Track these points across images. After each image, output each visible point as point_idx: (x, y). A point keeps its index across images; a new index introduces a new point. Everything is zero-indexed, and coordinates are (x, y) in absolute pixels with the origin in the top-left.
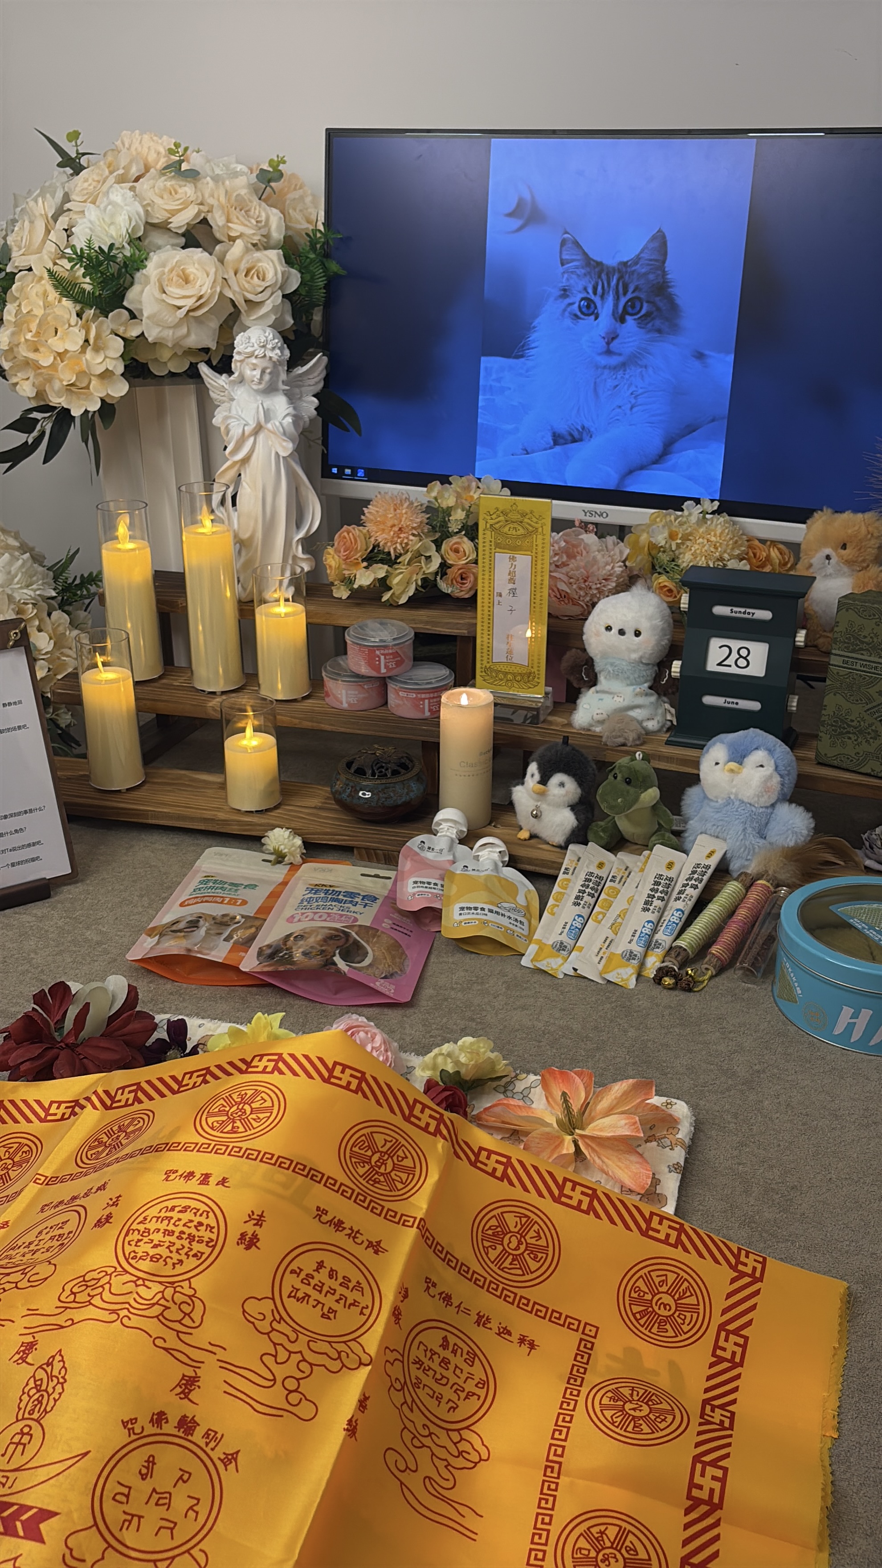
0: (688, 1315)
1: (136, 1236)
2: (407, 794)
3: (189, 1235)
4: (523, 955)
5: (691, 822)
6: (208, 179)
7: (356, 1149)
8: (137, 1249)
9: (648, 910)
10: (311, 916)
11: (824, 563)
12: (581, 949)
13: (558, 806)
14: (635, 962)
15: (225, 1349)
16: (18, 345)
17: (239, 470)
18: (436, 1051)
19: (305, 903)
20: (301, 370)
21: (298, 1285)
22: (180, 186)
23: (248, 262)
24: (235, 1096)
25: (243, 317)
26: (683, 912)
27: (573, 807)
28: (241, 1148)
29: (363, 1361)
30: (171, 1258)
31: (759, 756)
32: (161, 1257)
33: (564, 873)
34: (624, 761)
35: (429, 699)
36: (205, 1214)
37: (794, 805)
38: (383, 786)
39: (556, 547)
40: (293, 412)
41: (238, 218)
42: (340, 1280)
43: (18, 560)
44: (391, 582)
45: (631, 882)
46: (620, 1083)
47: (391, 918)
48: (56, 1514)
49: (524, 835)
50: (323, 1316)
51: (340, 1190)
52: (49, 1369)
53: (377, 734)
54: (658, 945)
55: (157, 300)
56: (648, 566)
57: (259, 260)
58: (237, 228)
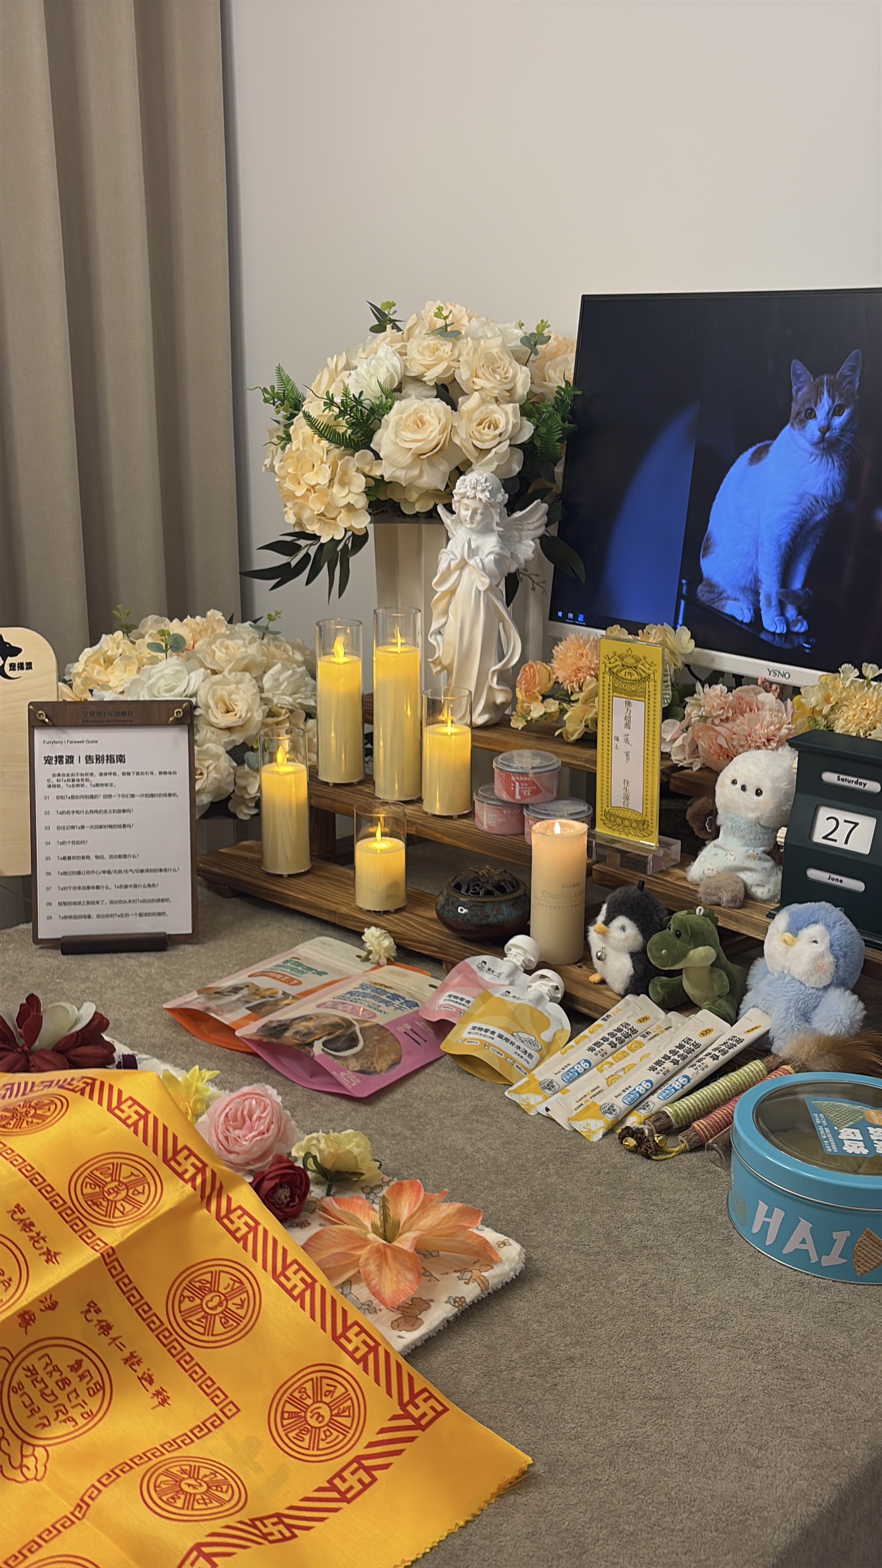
0: (334, 1434)
2: (495, 915)
4: (512, 1086)
6: (469, 339)
9: (655, 1069)
12: (567, 1093)
13: (620, 951)
14: (612, 1117)
17: (450, 601)
19: (347, 995)
20: (519, 514)
22: (442, 345)
23: (482, 413)
26: (689, 1081)
27: (633, 955)
31: (816, 930)
33: (603, 1019)
37: (848, 993)
38: (472, 903)
40: (500, 551)
41: (484, 374)
43: (289, 669)
44: (563, 718)
45: (659, 1040)
46: (450, 1204)
49: (595, 978)
54: (646, 1106)
55: (392, 442)
57: (493, 412)
58: (480, 382)
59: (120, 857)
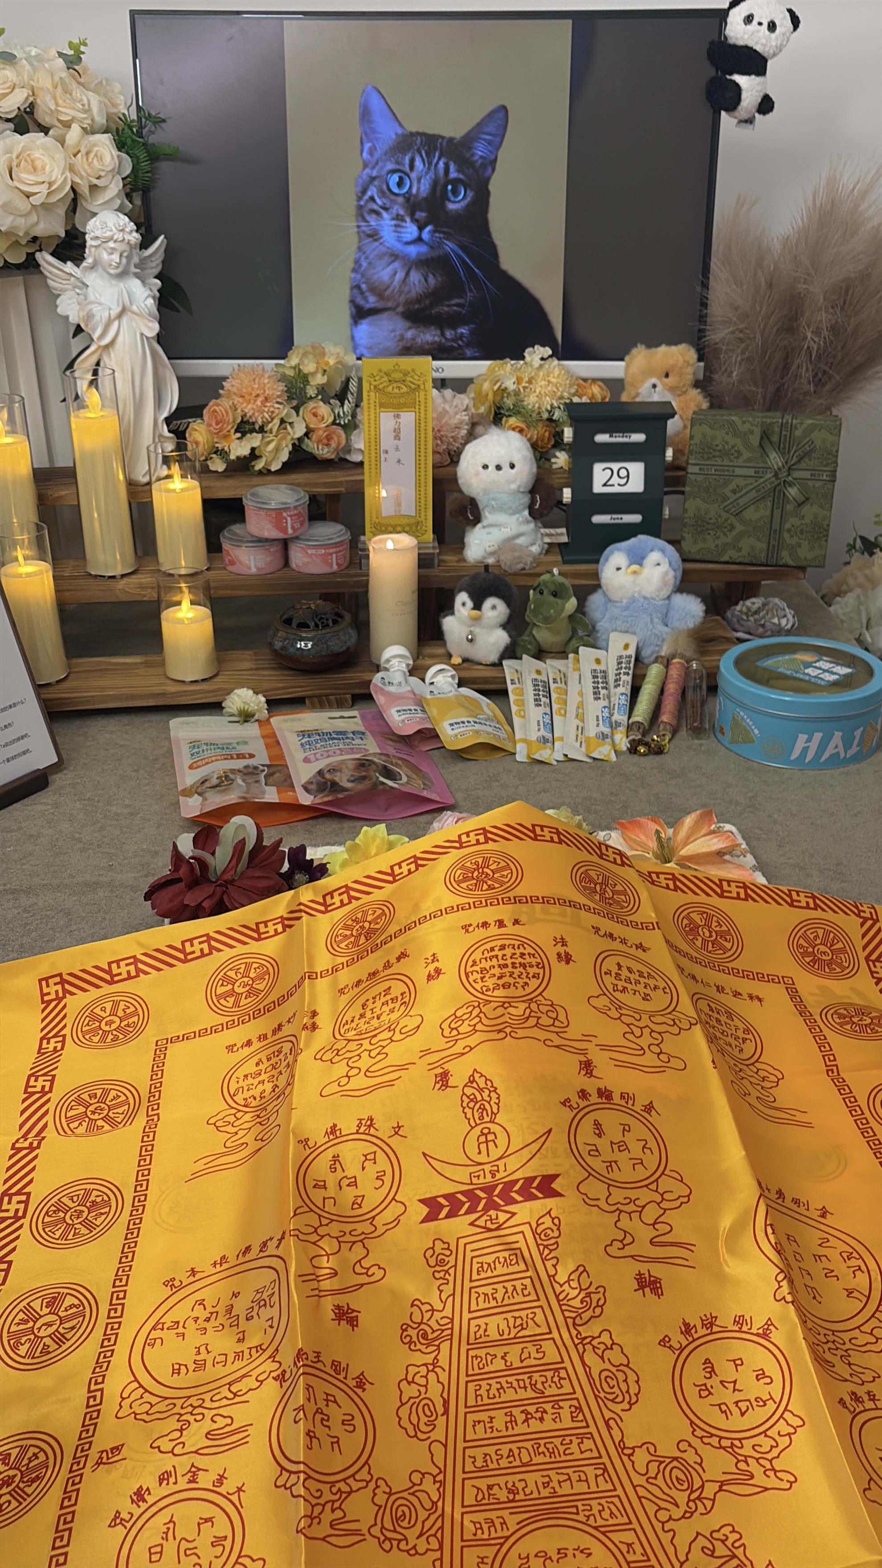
0: (842, 956)
1: (477, 976)
3: (520, 963)
4: (515, 754)
5: (599, 623)
6: (24, 61)
7: (584, 884)
9: (600, 698)
10: (325, 754)
11: (651, 392)
12: (561, 739)
13: (492, 627)
15: (597, 1037)
17: (101, 355)
20: (148, 252)
21: (615, 982)
22: (1, 69)
23: (85, 146)
25: (89, 203)
26: (626, 695)
27: (505, 626)
28: (509, 898)
29: (691, 1022)
30: (518, 983)
31: (654, 556)
32: (509, 984)
33: (511, 684)
34: (546, 577)
35: (336, 553)
36: (521, 947)
37: (685, 594)
41: (64, 101)
42: (638, 973)
44: (264, 451)
47: (390, 745)
48: (558, 1176)
49: (456, 660)
50: (644, 999)
52: (475, 1085)
54: (618, 724)
55: (9, 187)
57: (95, 145)
58: (66, 112)
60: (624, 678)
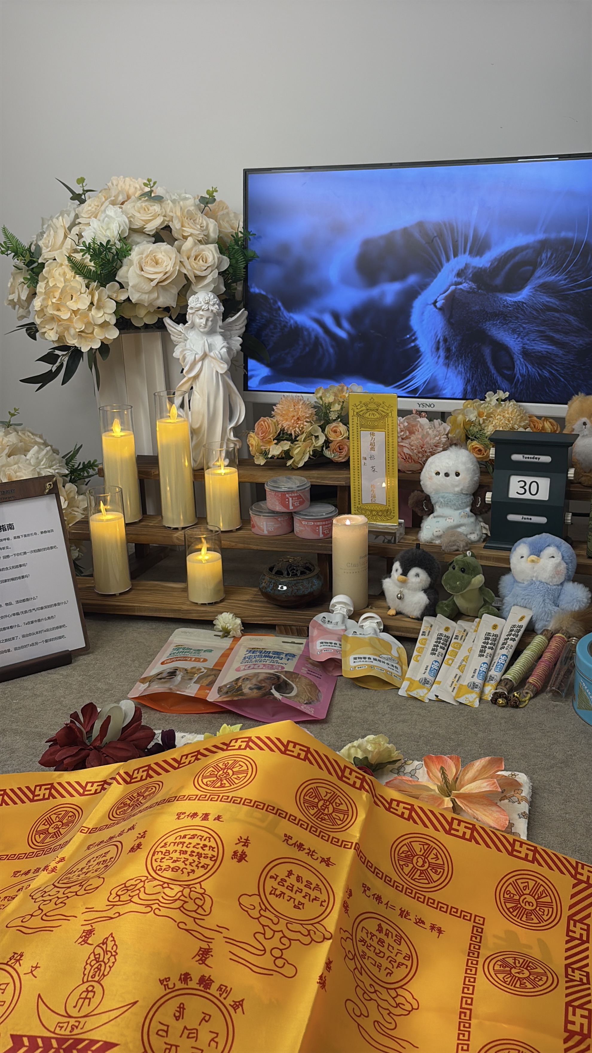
0: (546, 909)
1: (160, 856)
2: (311, 587)
3: (198, 853)
4: (399, 688)
5: (506, 598)
6: (169, 201)
7: (305, 797)
8: (162, 864)
9: (483, 656)
11: (582, 428)
12: (439, 683)
13: (415, 590)
14: (477, 690)
15: (228, 930)
16: (46, 307)
17: (192, 384)
18: (350, 745)
19: (247, 659)
20: (230, 320)
21: (276, 886)
22: (152, 206)
23: (196, 251)
24: (220, 765)
25: (193, 287)
26: (507, 656)
27: (425, 591)
28: (228, 797)
29: (326, 936)
30: (186, 869)
31: (551, 550)
32: (179, 868)
33: (422, 635)
34: (460, 557)
35: (322, 525)
36: (208, 839)
37: (576, 583)
38: (295, 582)
39: (402, 426)
40: (227, 345)
41: (189, 224)
42: (305, 883)
43: (43, 451)
44: (293, 453)
45: (469, 639)
46: (479, 760)
47: (306, 667)
48: (116, 1045)
49: (392, 612)
50: (295, 907)
51: (299, 823)
52: (104, 947)
53: (288, 550)
54: (492, 678)
55: (138, 275)
56: (463, 436)
57: (203, 250)
58: (188, 230)
59: (24, 601)
60: (510, 642)
